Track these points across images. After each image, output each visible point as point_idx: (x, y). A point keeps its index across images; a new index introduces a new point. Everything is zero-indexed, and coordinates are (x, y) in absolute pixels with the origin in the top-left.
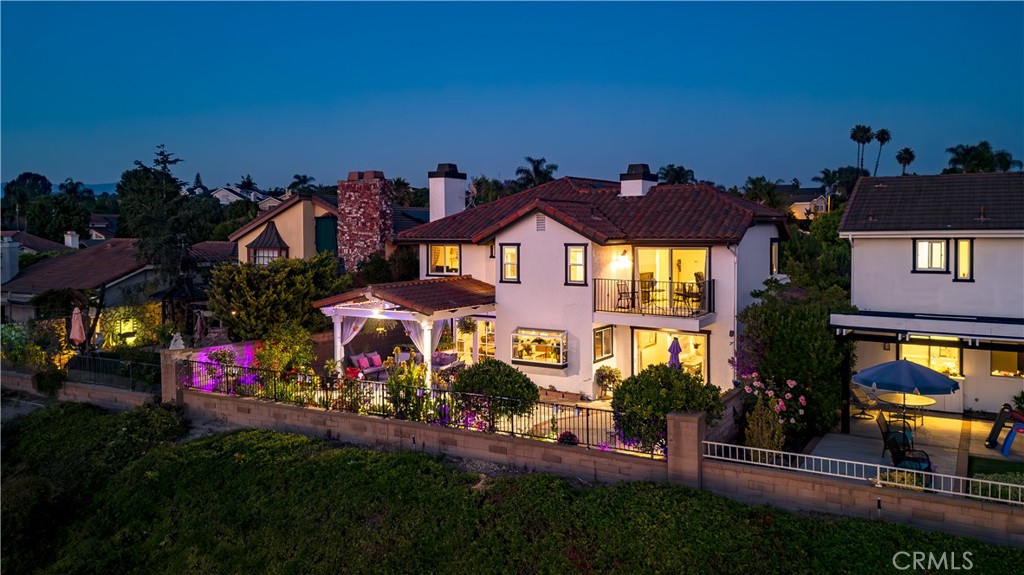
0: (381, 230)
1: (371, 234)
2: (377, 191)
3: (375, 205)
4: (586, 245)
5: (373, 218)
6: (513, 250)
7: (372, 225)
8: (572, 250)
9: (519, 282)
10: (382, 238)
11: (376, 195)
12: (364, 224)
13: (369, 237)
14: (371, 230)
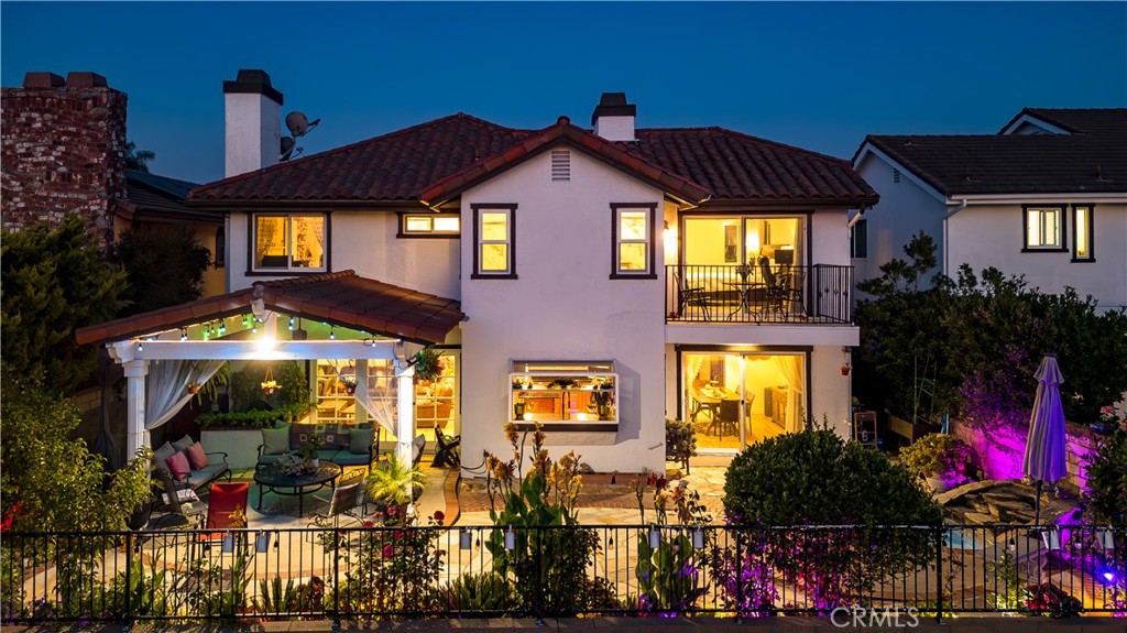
0: (110, 190)
1: (83, 197)
2: (102, 110)
3: (95, 138)
4: (653, 206)
5: (90, 166)
6: (502, 217)
7: (88, 179)
8: (624, 215)
9: (513, 276)
10: (109, 206)
11: (98, 119)
12: (65, 177)
13: (78, 203)
14: (85, 188)
